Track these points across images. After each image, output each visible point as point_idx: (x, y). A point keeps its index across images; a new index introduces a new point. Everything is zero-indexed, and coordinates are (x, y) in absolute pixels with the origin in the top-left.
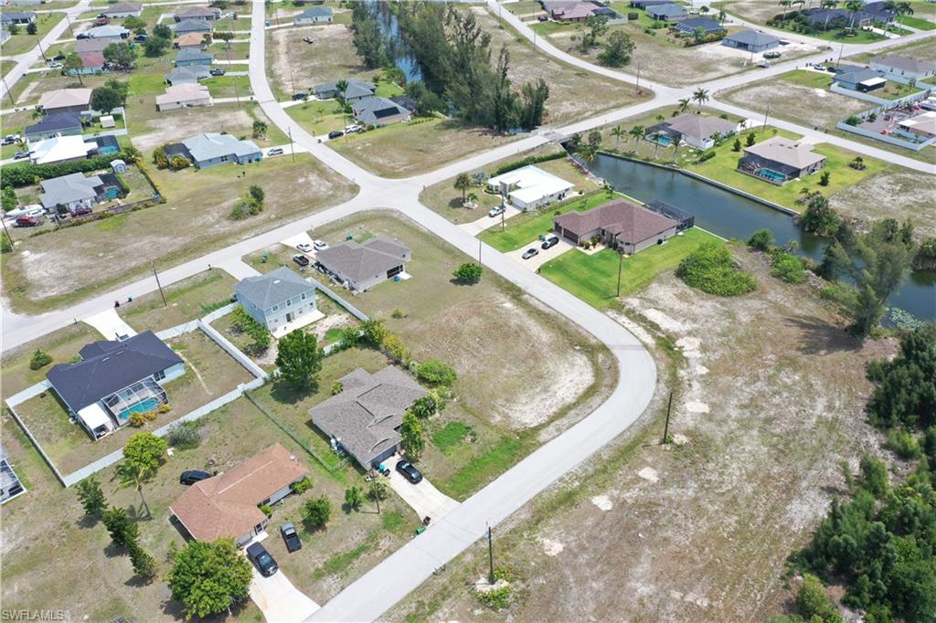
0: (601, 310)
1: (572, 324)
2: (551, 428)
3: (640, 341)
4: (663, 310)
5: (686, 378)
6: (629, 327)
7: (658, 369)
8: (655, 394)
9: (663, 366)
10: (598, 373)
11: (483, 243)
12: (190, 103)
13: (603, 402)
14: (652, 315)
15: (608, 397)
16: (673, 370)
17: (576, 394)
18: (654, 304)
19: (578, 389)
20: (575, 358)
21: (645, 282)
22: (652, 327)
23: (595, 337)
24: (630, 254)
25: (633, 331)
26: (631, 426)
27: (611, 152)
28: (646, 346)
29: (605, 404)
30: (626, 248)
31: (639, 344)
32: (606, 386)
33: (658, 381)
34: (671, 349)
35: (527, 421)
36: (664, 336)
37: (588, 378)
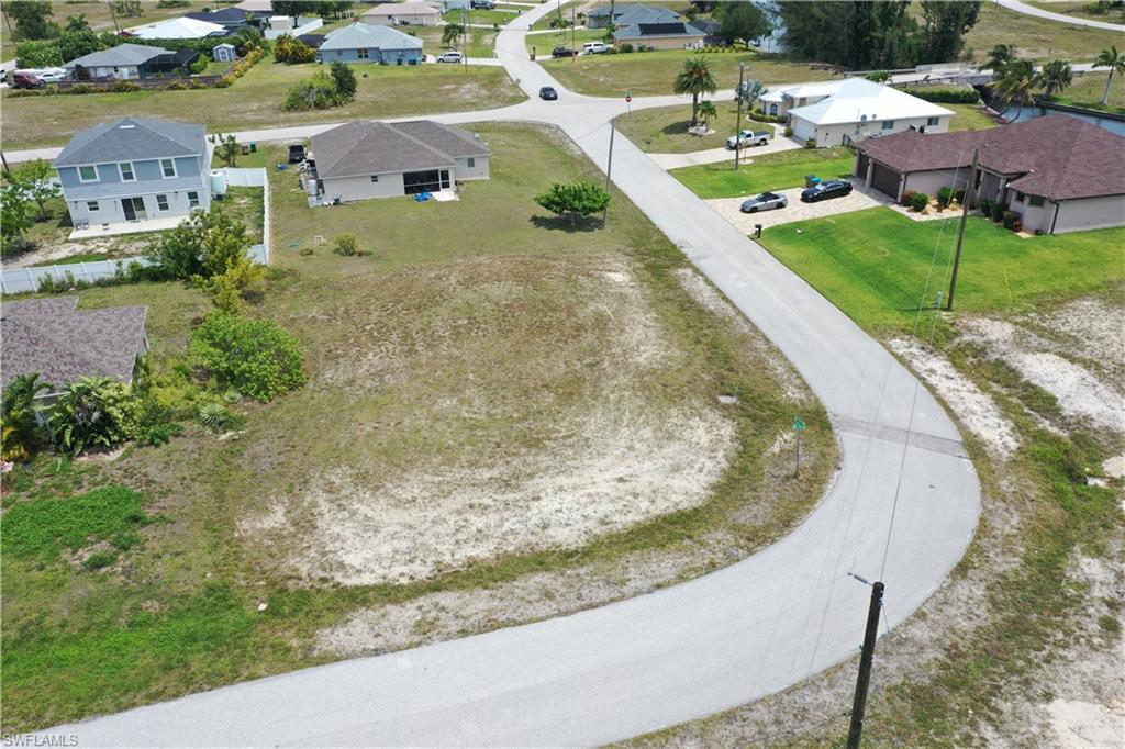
0: (878, 332)
1: (760, 345)
2: (409, 612)
3: (963, 429)
4: (1087, 364)
5: (1097, 592)
6: (943, 386)
7: (983, 529)
8: (920, 615)
9: (1009, 522)
10: (735, 484)
11: (616, 132)
12: (406, 19)
13: (682, 578)
14: (1045, 369)
15: (712, 567)
16: (1049, 546)
17: (603, 522)
18: (1069, 348)
19: (626, 510)
20: (695, 422)
21: (1058, 292)
22: (1030, 401)
23: (806, 387)
24: (1037, 232)
25: (950, 397)
26: (729, 716)
27: (1087, 106)
28: (975, 448)
29: (686, 586)
30: (1031, 215)
31: (949, 431)
32: (735, 528)
33: (962, 569)
34: (1076, 477)
35: (352, 560)
36: (1064, 434)
37: (690, 487)
